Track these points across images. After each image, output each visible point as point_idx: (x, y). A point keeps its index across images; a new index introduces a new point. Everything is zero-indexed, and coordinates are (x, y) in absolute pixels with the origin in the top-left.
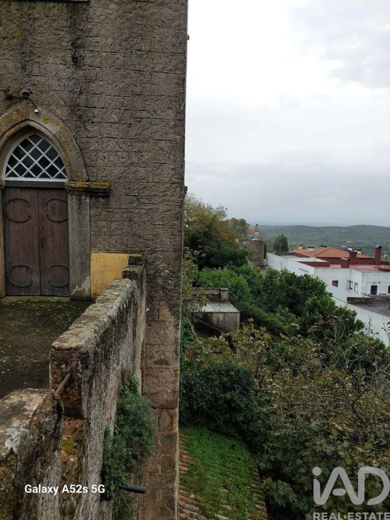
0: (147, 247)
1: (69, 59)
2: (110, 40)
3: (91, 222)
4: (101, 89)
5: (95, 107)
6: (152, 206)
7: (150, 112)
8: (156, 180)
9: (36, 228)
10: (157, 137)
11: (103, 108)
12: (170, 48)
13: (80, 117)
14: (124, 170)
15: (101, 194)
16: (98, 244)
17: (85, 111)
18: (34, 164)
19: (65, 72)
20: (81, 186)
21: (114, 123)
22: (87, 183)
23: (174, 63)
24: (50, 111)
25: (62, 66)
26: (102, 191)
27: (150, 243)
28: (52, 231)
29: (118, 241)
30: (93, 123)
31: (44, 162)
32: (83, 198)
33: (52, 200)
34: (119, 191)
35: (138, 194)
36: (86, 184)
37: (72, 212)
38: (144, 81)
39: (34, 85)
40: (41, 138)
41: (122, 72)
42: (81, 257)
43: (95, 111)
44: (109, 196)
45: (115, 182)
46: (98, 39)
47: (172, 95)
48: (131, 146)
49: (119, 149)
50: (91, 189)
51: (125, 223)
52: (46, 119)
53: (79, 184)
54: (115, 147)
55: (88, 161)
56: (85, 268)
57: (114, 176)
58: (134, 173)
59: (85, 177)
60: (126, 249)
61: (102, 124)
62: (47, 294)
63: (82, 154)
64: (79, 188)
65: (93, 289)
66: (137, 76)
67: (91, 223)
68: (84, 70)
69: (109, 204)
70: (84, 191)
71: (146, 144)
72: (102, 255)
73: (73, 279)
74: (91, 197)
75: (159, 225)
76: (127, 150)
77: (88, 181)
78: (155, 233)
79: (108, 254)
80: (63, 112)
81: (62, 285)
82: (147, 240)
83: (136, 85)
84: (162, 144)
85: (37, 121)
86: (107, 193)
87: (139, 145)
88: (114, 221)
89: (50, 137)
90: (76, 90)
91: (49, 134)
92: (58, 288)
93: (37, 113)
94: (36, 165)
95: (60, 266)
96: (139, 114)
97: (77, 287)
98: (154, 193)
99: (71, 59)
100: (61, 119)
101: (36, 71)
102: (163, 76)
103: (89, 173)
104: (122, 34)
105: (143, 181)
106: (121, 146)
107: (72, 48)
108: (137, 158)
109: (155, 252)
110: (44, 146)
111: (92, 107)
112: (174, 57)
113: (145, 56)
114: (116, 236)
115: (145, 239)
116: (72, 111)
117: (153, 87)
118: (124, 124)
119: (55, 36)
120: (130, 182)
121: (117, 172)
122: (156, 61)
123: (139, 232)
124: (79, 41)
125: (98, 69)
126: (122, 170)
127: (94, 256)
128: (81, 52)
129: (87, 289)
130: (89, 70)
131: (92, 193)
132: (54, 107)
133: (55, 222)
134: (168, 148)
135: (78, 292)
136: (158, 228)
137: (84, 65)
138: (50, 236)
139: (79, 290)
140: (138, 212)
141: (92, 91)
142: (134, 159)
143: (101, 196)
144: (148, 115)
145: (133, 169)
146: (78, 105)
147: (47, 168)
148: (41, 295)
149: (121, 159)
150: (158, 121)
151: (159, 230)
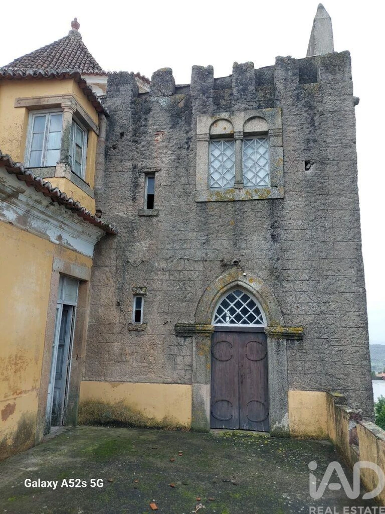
0: (339, 386)
1: (269, 236)
2: (300, 222)
3: (287, 361)
4: (294, 256)
5: (289, 269)
6: (342, 348)
7: (334, 271)
8: (344, 325)
9: (237, 366)
10: (342, 289)
11: (296, 269)
12: (348, 223)
13: (278, 277)
14: (315, 317)
15: (296, 338)
16: (294, 382)
17: (281, 272)
18: (237, 313)
19: (265, 245)
20: (280, 331)
21: (305, 280)
22: (285, 328)
23: (352, 234)
24: (254, 273)
25: (263, 242)
26: (298, 335)
27: (342, 382)
28: (250, 368)
29: (312, 379)
30: (287, 281)
31: (245, 311)
32: (281, 341)
33: (250, 342)
34: (311, 335)
35: (328, 338)
36: (285, 330)
37: (272, 353)
38: (328, 248)
39: (243, 255)
40: (242, 293)
41: (310, 243)
42: (280, 394)
43: (290, 272)
44: (302, 339)
45: (308, 327)
46: (291, 221)
47: (352, 257)
48: (319, 298)
49: (310, 300)
50: (288, 333)
51: (318, 363)
52: (251, 279)
53: (278, 330)
54: (306, 299)
55: (284, 310)
56: (284, 405)
57: (306, 322)
58: (323, 319)
59: (282, 323)
60: (320, 387)
61: (295, 281)
62: (245, 428)
63: (279, 305)
64: (279, 333)
65: (291, 425)
66: (322, 245)
67: (287, 363)
68: (280, 243)
69: (303, 346)
70: (282, 335)
71: (333, 296)
72: (299, 392)
73: (273, 415)
74: (287, 340)
75: (349, 365)
76: (317, 301)
77: (285, 326)
78: (346, 372)
79: (304, 391)
80: (263, 274)
81: (259, 420)
82: (339, 379)
83: (322, 252)
84: (347, 295)
85: (244, 281)
86: (302, 336)
87: (327, 296)
88: (308, 361)
89: (254, 293)
90: (274, 258)
91: (253, 290)
92: (255, 423)
93: (245, 275)
94: (238, 313)
95: (257, 401)
96: (325, 273)
97: (277, 423)
98: (342, 336)
99: (270, 237)
100: (262, 279)
101: (244, 246)
102: (344, 244)
103: (285, 320)
104: (309, 217)
105: (332, 326)
106: (312, 298)
107: (271, 229)
108: (326, 307)
109: (347, 391)
110: (245, 298)
111: (287, 269)
112: (352, 230)
113: (328, 231)
114: (310, 375)
115: (337, 378)
116: (272, 273)
117: (336, 252)
118: (313, 281)
119: (258, 222)
120: (321, 327)
121: (308, 318)
122: (337, 234)
123: (331, 371)
124: (276, 224)
125: (291, 242)
126: (313, 317)
127: (291, 393)
128: (278, 231)
129: (286, 426)
130: (284, 243)
131: (289, 337)
132: (257, 271)
133: (253, 361)
134: (352, 299)
135: (278, 428)
136: (348, 368)
137: (281, 240)
138: (249, 373)
139: (279, 426)
140: (329, 353)
141: (286, 257)
142: (323, 308)
143: (296, 339)
144: (333, 273)
145: (322, 316)
146: (276, 269)
147: (247, 316)
148: (239, 429)
149: (312, 308)
150: (341, 278)
151: (350, 370)
